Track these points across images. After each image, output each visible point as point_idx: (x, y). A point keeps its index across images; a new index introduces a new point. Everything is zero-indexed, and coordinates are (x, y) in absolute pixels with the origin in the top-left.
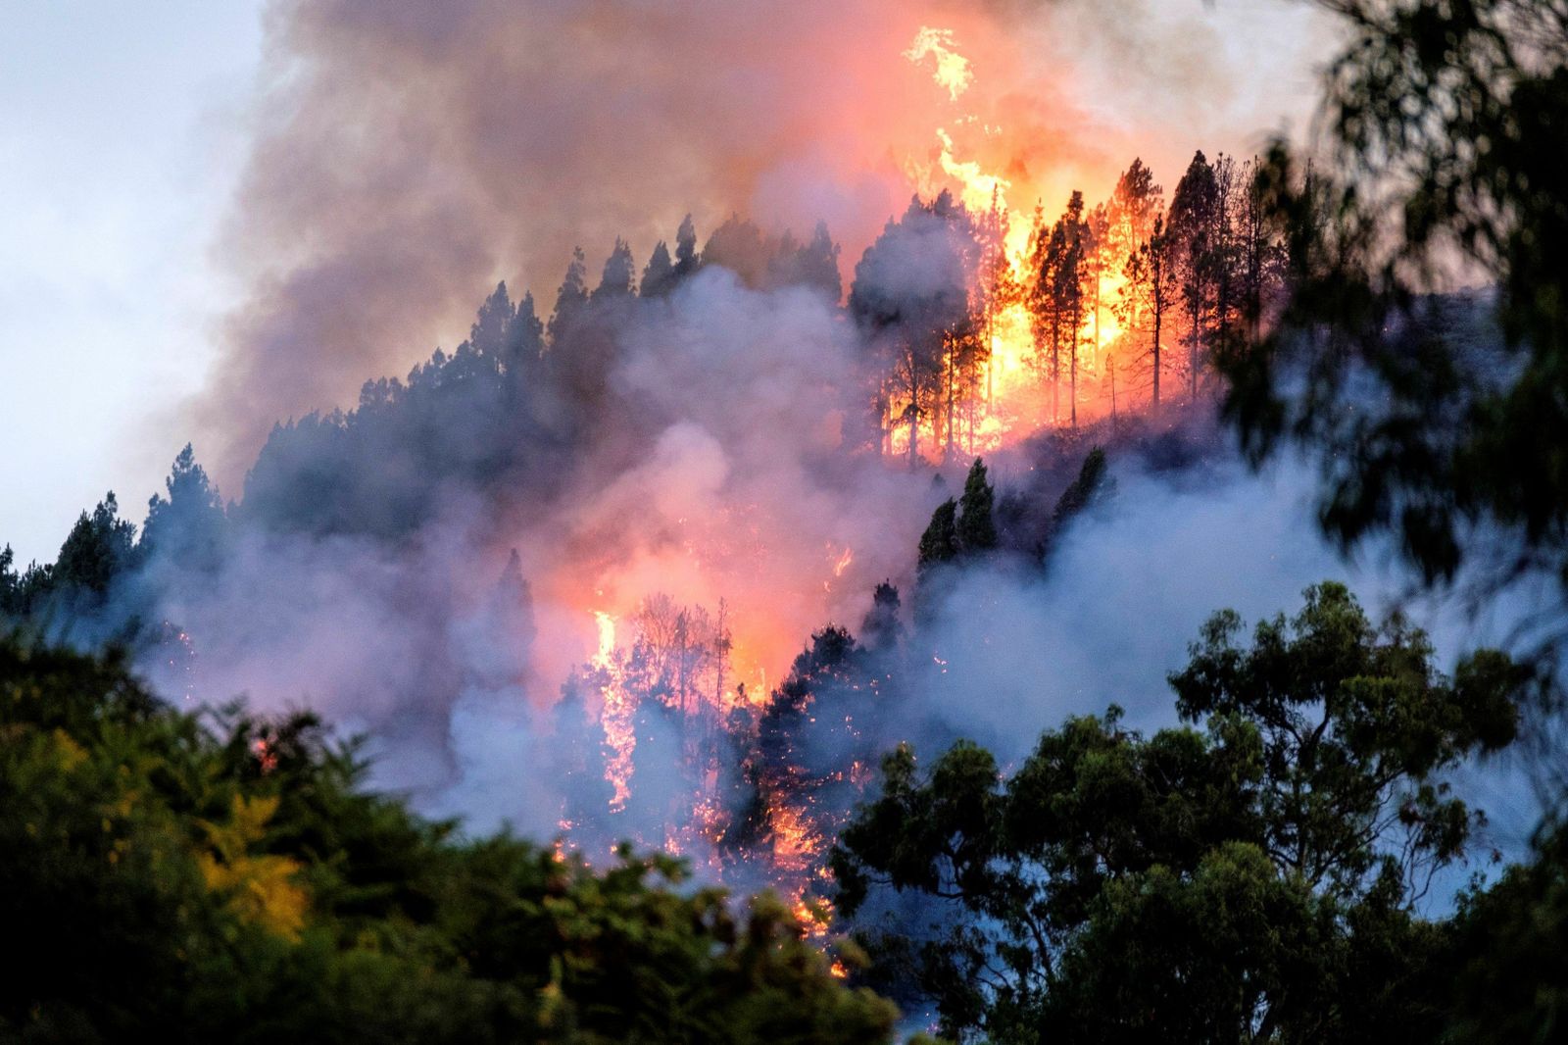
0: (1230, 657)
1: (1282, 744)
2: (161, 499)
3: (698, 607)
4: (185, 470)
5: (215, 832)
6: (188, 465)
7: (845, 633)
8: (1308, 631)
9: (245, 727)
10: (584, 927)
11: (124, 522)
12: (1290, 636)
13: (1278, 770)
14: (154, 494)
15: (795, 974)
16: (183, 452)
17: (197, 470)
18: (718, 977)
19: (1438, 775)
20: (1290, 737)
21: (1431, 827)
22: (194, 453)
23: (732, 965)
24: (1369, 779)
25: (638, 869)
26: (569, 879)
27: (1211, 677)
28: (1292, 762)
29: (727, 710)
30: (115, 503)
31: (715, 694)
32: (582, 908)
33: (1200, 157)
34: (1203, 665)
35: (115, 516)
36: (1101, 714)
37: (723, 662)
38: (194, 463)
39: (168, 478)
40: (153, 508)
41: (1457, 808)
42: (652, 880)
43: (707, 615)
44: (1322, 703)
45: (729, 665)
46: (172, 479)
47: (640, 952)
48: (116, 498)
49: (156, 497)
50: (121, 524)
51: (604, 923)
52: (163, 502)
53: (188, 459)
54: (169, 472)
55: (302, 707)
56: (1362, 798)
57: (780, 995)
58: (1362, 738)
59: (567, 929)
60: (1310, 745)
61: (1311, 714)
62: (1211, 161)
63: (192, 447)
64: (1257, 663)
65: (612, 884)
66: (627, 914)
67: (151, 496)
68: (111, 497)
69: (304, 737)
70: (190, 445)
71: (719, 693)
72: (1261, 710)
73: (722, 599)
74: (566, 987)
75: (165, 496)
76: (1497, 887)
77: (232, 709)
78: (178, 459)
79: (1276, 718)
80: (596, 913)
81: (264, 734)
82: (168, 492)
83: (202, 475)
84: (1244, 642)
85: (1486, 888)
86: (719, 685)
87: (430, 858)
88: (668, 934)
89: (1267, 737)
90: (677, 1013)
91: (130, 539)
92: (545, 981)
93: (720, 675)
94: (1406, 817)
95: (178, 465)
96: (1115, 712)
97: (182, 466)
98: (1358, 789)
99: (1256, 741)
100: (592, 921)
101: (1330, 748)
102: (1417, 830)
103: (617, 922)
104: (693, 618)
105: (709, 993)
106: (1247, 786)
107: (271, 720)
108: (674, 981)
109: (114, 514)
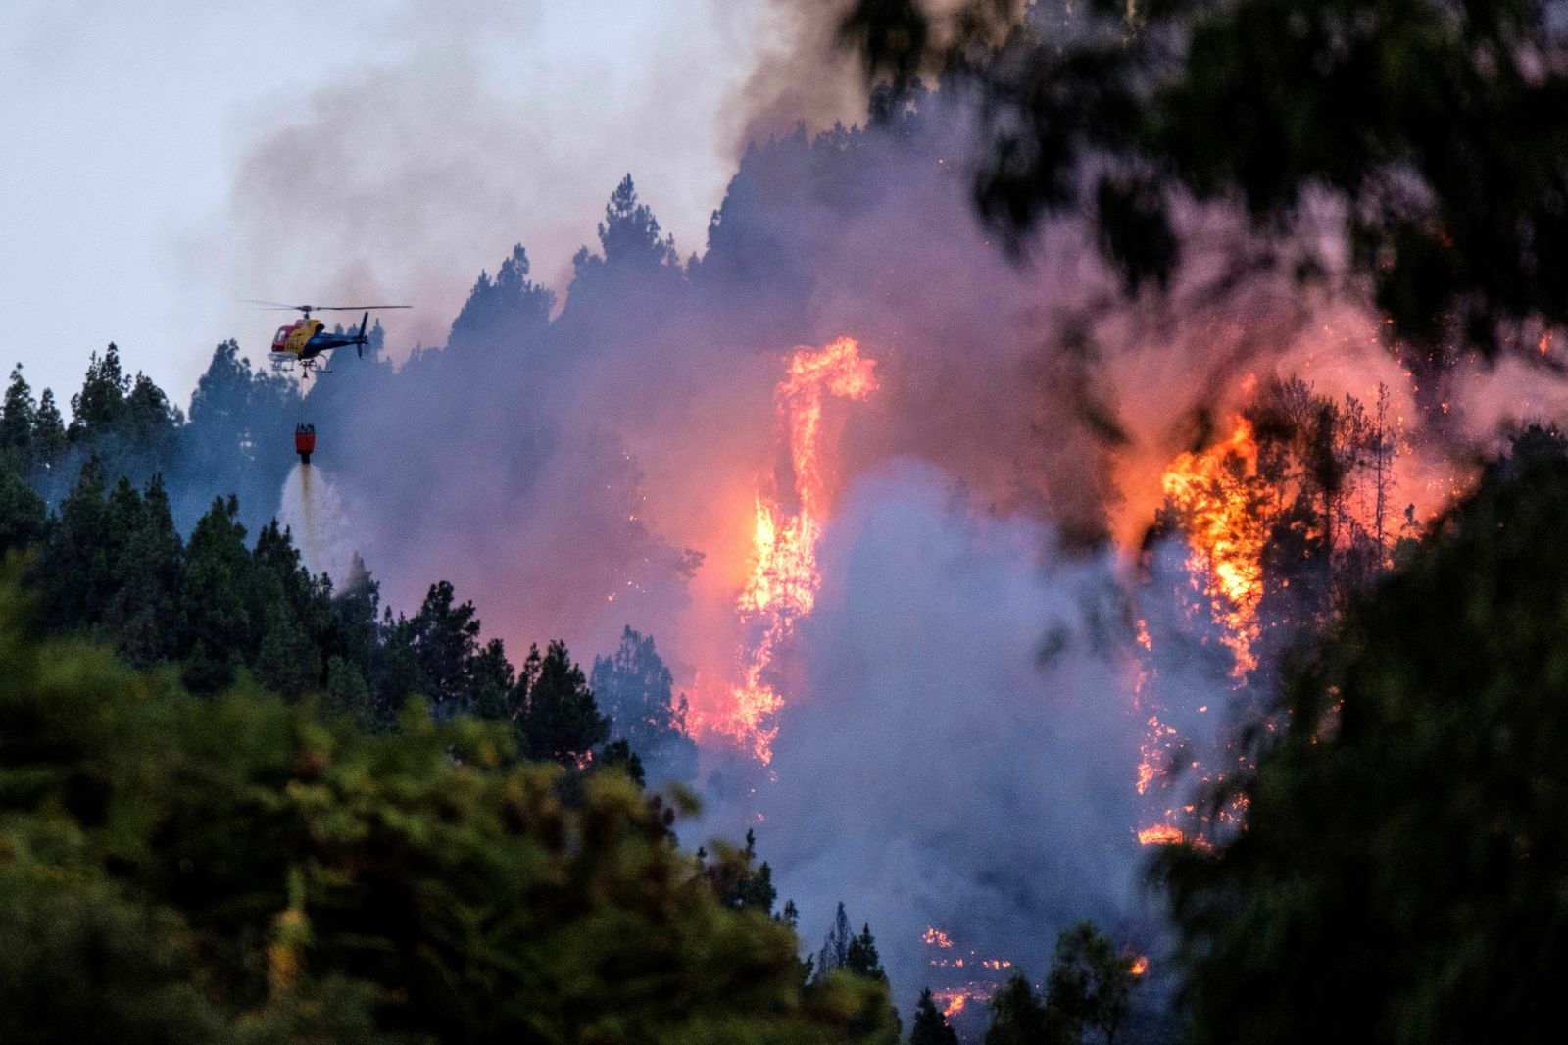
2: (591, 254)
3: (1348, 397)
4: (625, 214)
6: (629, 206)
7: (1556, 432)
10: (343, 825)
11: (538, 286)
14: (581, 247)
15: (651, 888)
16: (621, 188)
17: (642, 213)
18: (538, 895)
22: (637, 189)
23: (557, 877)
29: (1389, 542)
30: (526, 261)
31: (1373, 521)
32: (341, 797)
35: (526, 278)
37: (1385, 475)
38: (637, 202)
39: (601, 226)
40: (581, 267)
43: (1362, 408)
45: (1393, 479)
46: (606, 226)
47: (422, 861)
48: (527, 254)
49: (584, 251)
50: (532, 289)
51: (374, 820)
52: (595, 258)
53: (627, 196)
54: (602, 216)
57: (633, 919)
59: (321, 828)
63: (633, 179)
66: (408, 806)
67: (576, 250)
68: (519, 251)
70: (629, 176)
71: (1379, 520)
73: (1381, 385)
74: (310, 909)
75: (596, 247)
78: (613, 198)
80: (363, 806)
82: (602, 244)
83: (650, 219)
86: (1379, 507)
88: (466, 834)
90: (478, 947)
91: (546, 312)
92: (283, 905)
93: (1380, 495)
95: (614, 206)
97: (620, 207)
100: (358, 815)
103: (393, 817)
104: (1341, 412)
105: (524, 918)
108: (473, 900)
109: (524, 276)
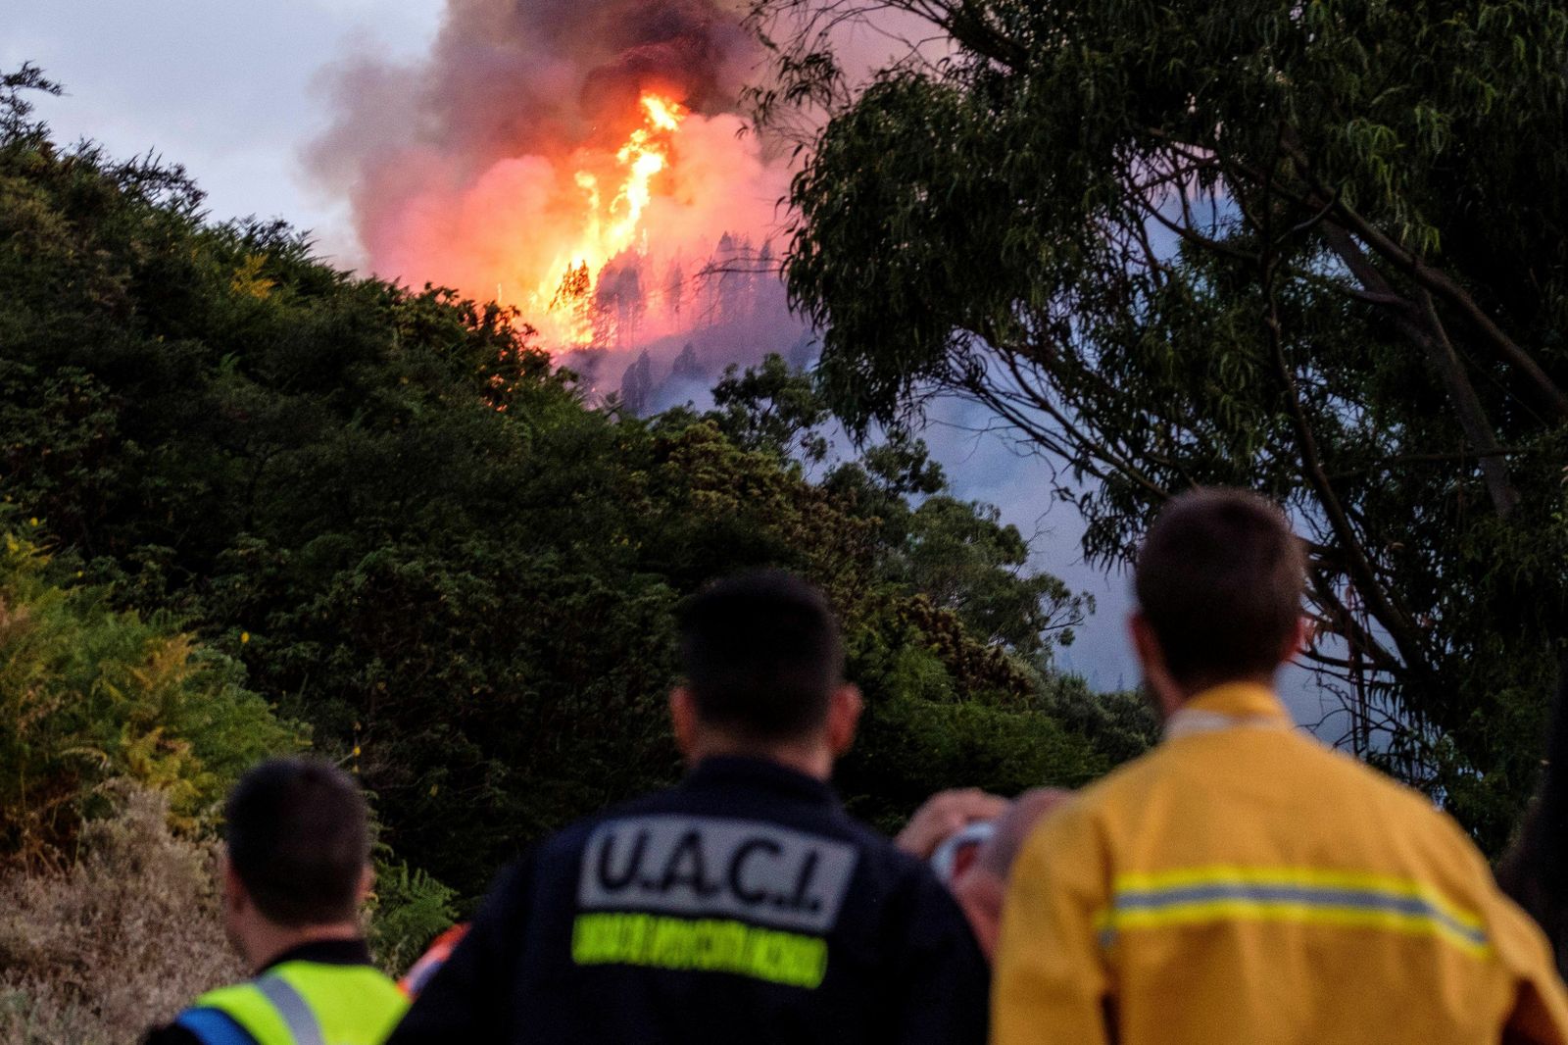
0: (734, 382)
1: (754, 416)
5: (238, 272)
8: (764, 371)
9: (253, 229)
10: (409, 318)
12: (758, 374)
13: (753, 426)
18: (471, 339)
19: (814, 428)
20: (757, 413)
21: (812, 449)
23: (476, 335)
24: (788, 429)
25: (435, 293)
26: (403, 298)
27: (727, 388)
28: (758, 423)
32: (408, 310)
33: (726, 233)
34: (724, 384)
36: (685, 405)
41: (822, 440)
42: (441, 298)
44: (770, 399)
47: (434, 329)
51: (418, 316)
55: (279, 219)
56: (785, 435)
58: (787, 414)
59: (401, 318)
60: (765, 416)
61: (766, 404)
62: (730, 235)
64: (745, 384)
65: (423, 299)
66: (428, 313)
69: (281, 232)
72: (746, 402)
76: (839, 470)
77: (248, 221)
79: (753, 406)
80: (415, 312)
81: (262, 231)
84: (740, 375)
85: (835, 471)
87: (341, 288)
88: (447, 321)
89: (749, 413)
94: (804, 445)
96: (690, 403)
98: (784, 433)
99: (745, 415)
100: (413, 315)
101: (773, 418)
102: (807, 449)
103: (424, 316)
105: (466, 347)
106: (741, 433)
107: (266, 225)
108: (451, 341)
